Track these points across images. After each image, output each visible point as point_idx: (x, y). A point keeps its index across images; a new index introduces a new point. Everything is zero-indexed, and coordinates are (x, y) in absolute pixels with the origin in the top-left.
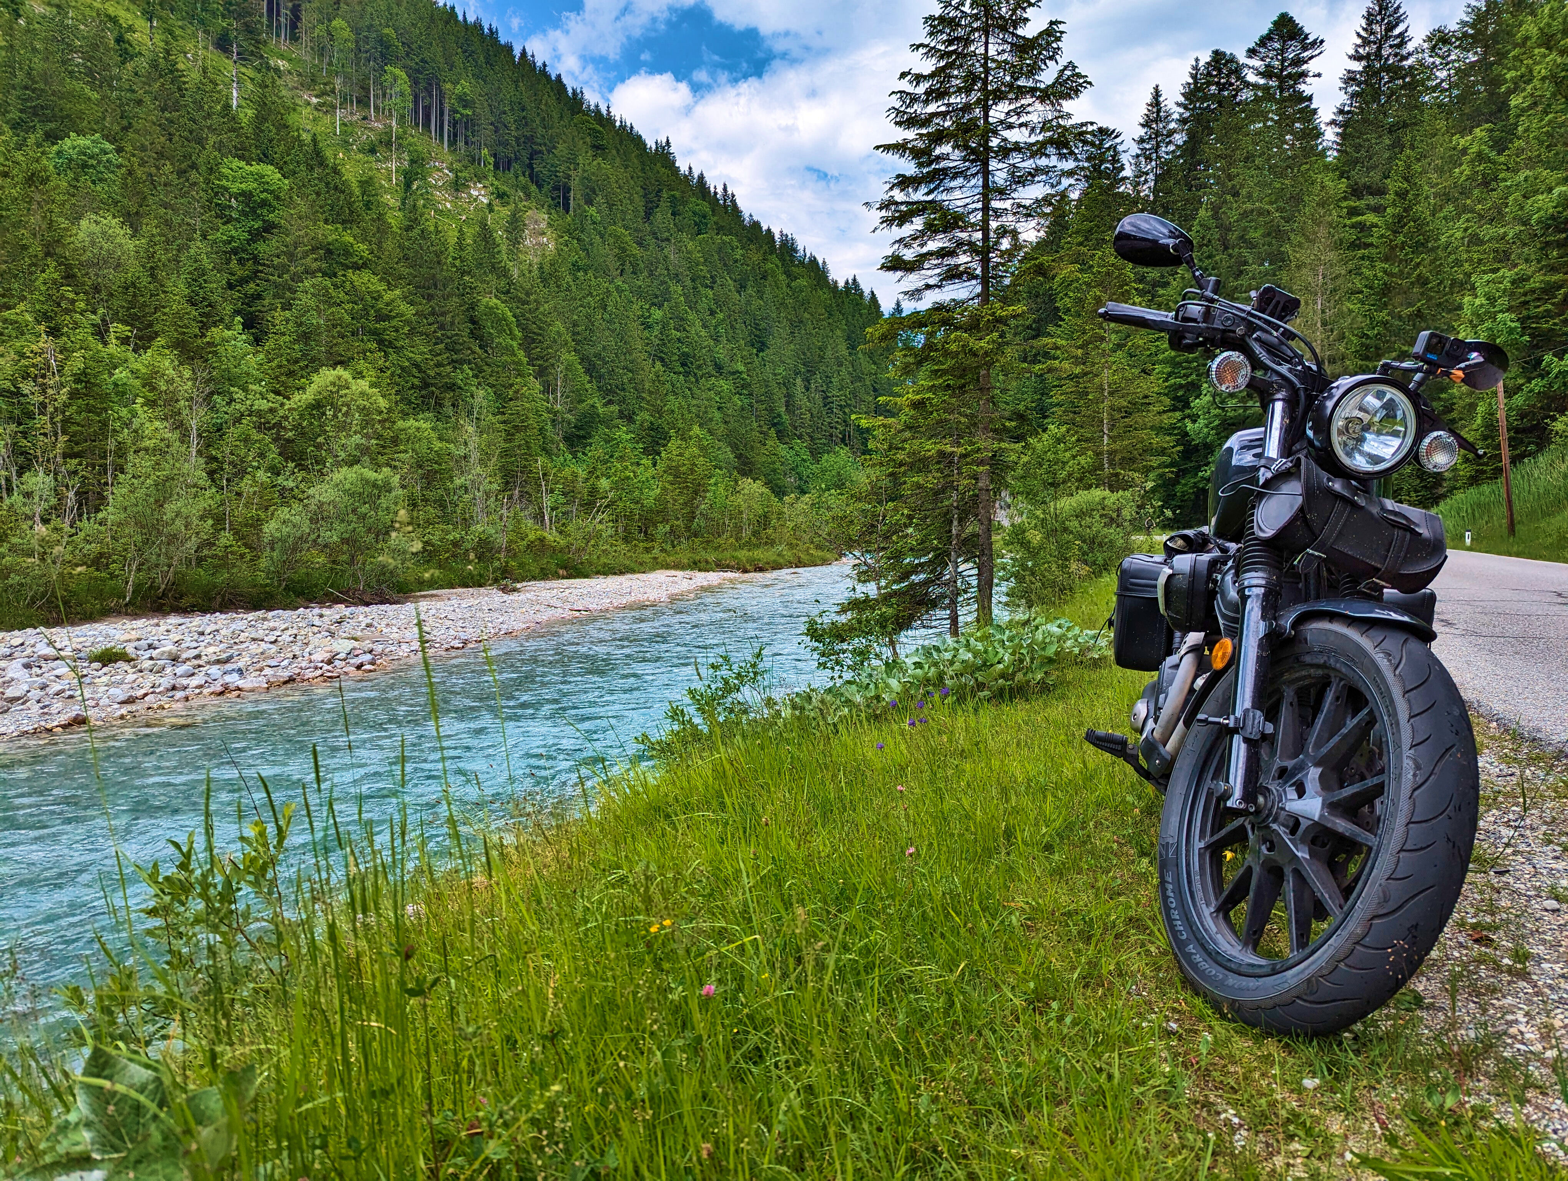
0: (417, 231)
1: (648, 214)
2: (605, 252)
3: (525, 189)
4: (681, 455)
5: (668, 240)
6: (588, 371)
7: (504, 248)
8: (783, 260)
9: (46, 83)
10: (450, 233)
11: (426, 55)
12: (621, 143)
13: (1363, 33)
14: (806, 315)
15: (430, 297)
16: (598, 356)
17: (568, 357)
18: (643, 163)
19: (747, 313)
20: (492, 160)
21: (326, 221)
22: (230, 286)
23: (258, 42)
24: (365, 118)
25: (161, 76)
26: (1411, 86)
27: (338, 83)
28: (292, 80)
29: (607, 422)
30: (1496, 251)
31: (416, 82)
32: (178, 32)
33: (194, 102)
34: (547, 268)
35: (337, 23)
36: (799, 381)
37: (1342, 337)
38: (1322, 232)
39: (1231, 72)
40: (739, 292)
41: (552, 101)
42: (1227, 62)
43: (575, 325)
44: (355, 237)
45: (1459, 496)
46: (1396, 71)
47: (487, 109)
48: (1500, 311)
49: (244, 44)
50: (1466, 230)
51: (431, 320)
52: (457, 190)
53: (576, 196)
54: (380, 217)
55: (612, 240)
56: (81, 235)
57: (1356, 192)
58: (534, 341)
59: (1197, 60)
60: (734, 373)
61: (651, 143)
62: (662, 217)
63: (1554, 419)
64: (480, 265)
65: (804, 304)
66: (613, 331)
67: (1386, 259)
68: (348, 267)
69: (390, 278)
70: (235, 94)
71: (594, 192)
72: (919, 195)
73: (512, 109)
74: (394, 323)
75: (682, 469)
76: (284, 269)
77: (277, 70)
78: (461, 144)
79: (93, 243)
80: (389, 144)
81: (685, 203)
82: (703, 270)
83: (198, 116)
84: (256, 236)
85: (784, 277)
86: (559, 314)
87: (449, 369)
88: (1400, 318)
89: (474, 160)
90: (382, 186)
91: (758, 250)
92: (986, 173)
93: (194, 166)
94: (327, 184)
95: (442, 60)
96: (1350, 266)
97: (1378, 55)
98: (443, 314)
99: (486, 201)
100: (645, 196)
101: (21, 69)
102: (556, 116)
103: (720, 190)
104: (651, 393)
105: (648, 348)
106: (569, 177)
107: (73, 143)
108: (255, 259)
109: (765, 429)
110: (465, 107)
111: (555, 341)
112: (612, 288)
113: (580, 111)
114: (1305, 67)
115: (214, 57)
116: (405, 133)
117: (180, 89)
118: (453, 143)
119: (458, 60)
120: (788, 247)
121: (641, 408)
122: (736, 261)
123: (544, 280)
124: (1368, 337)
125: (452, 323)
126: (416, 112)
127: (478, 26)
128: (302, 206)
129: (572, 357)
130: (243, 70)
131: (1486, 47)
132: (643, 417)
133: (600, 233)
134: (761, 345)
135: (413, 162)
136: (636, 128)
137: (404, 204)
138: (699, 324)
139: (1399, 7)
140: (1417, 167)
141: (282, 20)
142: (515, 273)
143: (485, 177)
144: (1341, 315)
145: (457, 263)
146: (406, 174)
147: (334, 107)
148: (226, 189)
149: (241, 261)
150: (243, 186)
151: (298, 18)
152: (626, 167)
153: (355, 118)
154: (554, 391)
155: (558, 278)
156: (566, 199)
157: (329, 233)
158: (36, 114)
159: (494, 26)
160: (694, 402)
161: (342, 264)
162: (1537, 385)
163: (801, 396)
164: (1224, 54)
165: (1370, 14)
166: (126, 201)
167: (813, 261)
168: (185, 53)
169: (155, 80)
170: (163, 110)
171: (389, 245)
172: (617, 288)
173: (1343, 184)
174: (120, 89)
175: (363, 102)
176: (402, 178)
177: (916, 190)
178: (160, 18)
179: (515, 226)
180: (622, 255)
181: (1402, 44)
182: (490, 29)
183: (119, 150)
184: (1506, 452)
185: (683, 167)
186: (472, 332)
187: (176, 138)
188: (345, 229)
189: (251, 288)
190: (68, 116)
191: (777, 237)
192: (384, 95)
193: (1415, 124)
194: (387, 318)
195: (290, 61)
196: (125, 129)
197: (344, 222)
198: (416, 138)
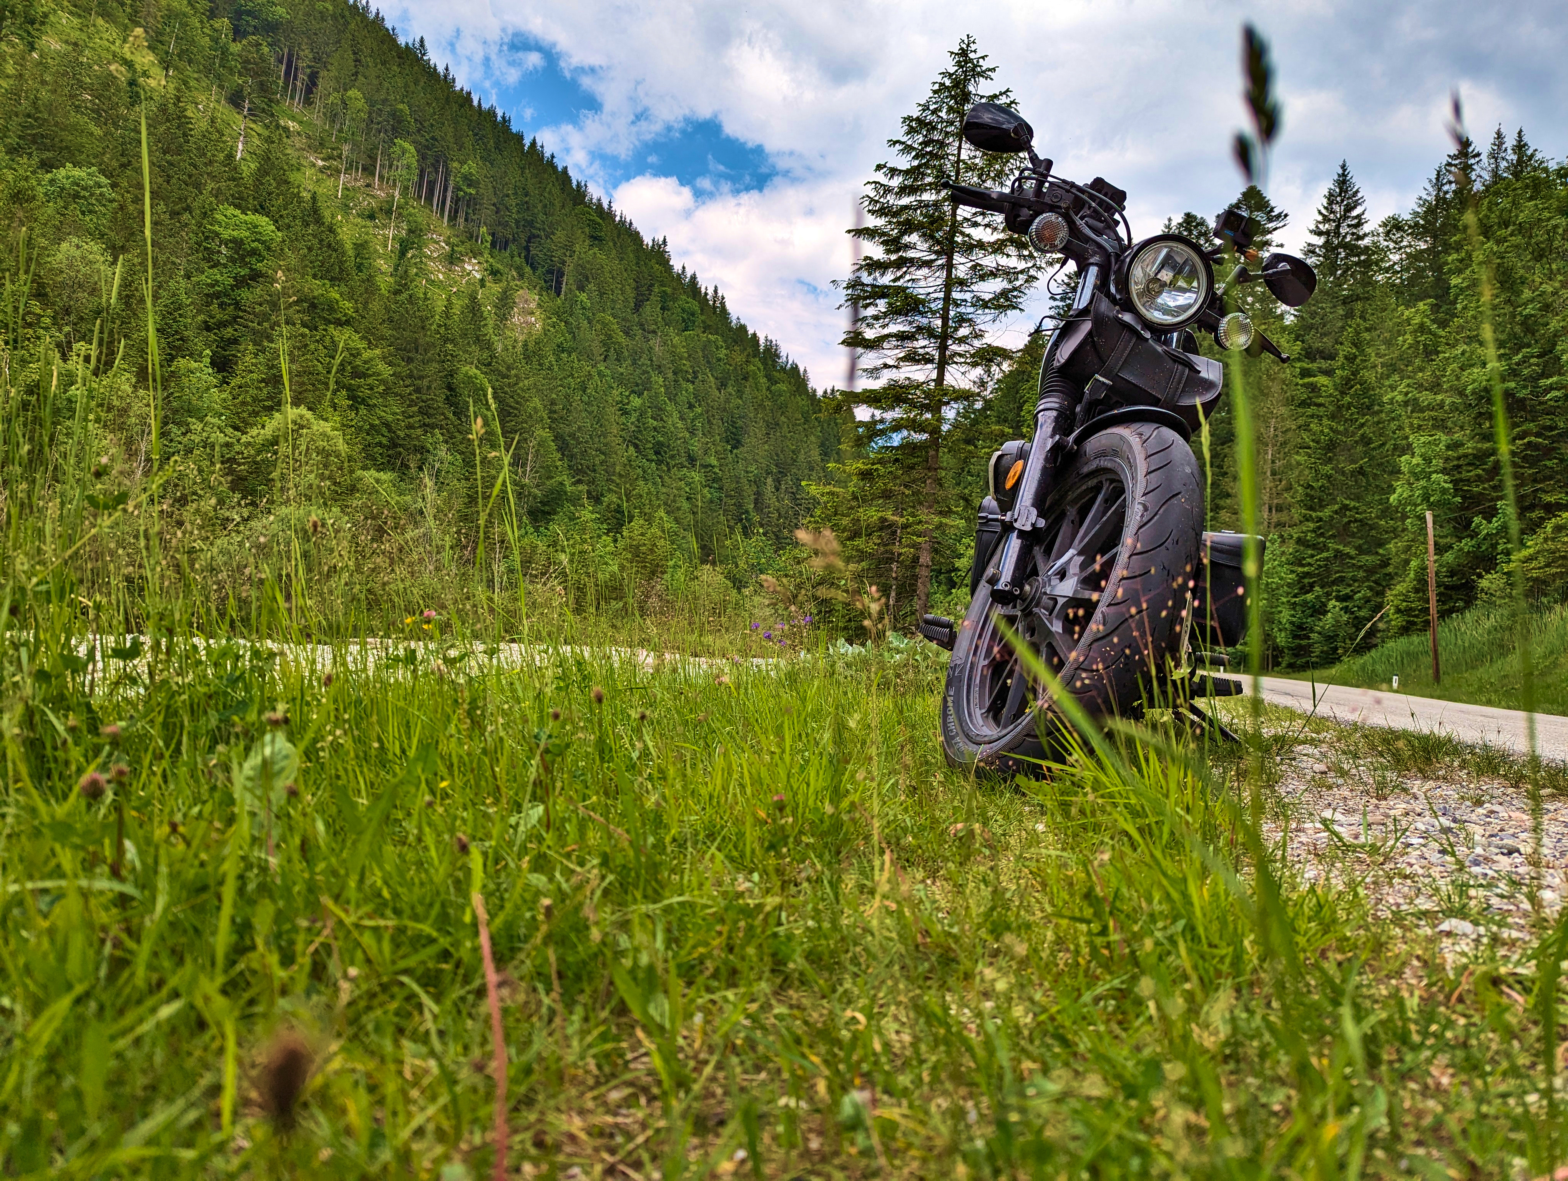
0: (405, 295)
1: (638, 307)
2: (591, 338)
3: (519, 269)
4: (642, 534)
5: (654, 332)
6: (560, 449)
7: (491, 323)
8: (765, 364)
9: (50, 113)
10: (439, 303)
11: (437, 134)
12: (619, 236)
13: (1324, 212)
14: (783, 418)
15: (410, 360)
16: (572, 435)
17: (542, 433)
18: (638, 258)
19: (725, 410)
20: (489, 238)
21: (315, 276)
22: (208, 329)
23: (271, 100)
24: (368, 185)
25: (168, 120)
26: (1367, 264)
27: (346, 149)
28: (299, 142)
29: (575, 501)
30: (1435, 419)
31: (423, 157)
32: (192, 83)
33: (198, 149)
34: (531, 345)
35: (353, 93)
36: (769, 480)
37: (1289, 488)
38: (1275, 388)
39: (1200, 234)
40: (719, 390)
41: (556, 191)
42: (1198, 224)
43: (553, 403)
44: (341, 295)
45: (1390, 644)
46: (1352, 250)
47: (491, 190)
48: (1435, 472)
49: (256, 101)
50: (1406, 394)
51: (408, 382)
52: (451, 263)
53: (568, 281)
54: (370, 279)
55: (599, 326)
56: (60, 256)
57: (1310, 354)
58: (509, 414)
59: (1170, 220)
60: (706, 466)
61: (648, 240)
62: (651, 310)
63: (1480, 576)
64: (464, 335)
65: (782, 408)
66: (590, 413)
67: (1333, 417)
68: (330, 322)
69: (371, 338)
70: (240, 147)
71: (587, 279)
72: (886, 279)
73: (516, 194)
74: (370, 381)
75: (643, 549)
76: (266, 317)
77: (286, 129)
78: (461, 220)
79: (70, 266)
80: (389, 212)
81: (675, 300)
82: (687, 365)
83: (199, 161)
84: (240, 282)
85: (765, 380)
86: (538, 391)
87: (419, 432)
88: (1343, 473)
89: (471, 236)
90: (376, 251)
91: (742, 352)
92: (949, 266)
93: (188, 209)
94: (321, 241)
95: (452, 140)
96: (1301, 421)
97: (1337, 233)
98: (421, 378)
99: (478, 276)
100: (637, 288)
101: (27, 98)
102: (558, 205)
103: (711, 292)
104: (621, 476)
105: (623, 433)
106: (563, 263)
107: (67, 173)
108: (237, 305)
109: (732, 523)
110: (469, 186)
111: (530, 416)
112: (594, 372)
113: (582, 202)
114: (1269, 237)
115: (224, 111)
116: (407, 203)
117: (185, 135)
118: (453, 218)
119: (468, 142)
120: (771, 353)
121: (610, 490)
122: (719, 360)
123: (527, 357)
124: (1312, 488)
125: (429, 388)
126: (421, 186)
127: (492, 113)
128: (292, 258)
129: (546, 434)
130: (253, 126)
131: (1435, 237)
132: (610, 498)
133: (588, 318)
134: (734, 440)
135: (410, 231)
136: (635, 225)
137: (396, 270)
138: (676, 415)
139: (1357, 191)
140: (1366, 336)
141: (299, 84)
142: (499, 348)
143: (481, 254)
144: (1289, 467)
145: (442, 331)
146: (402, 242)
147: (339, 172)
148: (217, 234)
149: (221, 305)
150: (235, 233)
151: (315, 84)
152: (622, 259)
153: (358, 184)
154: (524, 465)
155: (541, 357)
156: (559, 284)
157: (317, 287)
158: (34, 142)
159: (507, 116)
160: (664, 490)
161: (325, 319)
162: (1467, 544)
163: (770, 495)
164: (1195, 218)
165: (1331, 195)
166: (112, 234)
167: (795, 368)
168: (197, 104)
169: (161, 124)
170: (164, 153)
171: (375, 306)
172: (599, 373)
173: (1298, 347)
174: (125, 128)
175: (368, 170)
176: (397, 246)
177: (882, 275)
178: (176, 68)
179: (505, 303)
180: (608, 342)
181: (1359, 225)
182: (504, 117)
183: (114, 186)
184: (1433, 605)
185: (677, 267)
186: (447, 398)
187: (174, 181)
188: (332, 286)
189: (228, 332)
190: (67, 147)
191: (762, 341)
192: (390, 166)
193: (1368, 299)
194: (364, 376)
195: (301, 123)
196: (123, 166)
197: (332, 279)
198: (418, 211)
